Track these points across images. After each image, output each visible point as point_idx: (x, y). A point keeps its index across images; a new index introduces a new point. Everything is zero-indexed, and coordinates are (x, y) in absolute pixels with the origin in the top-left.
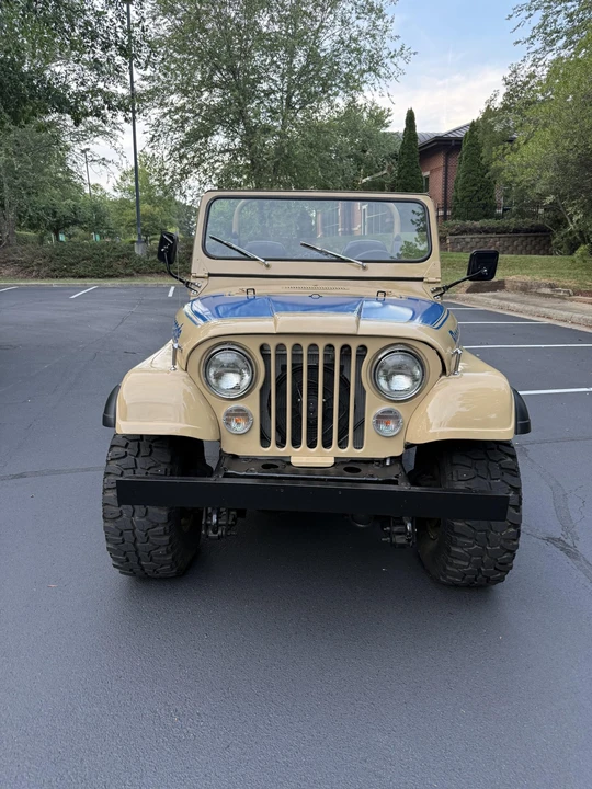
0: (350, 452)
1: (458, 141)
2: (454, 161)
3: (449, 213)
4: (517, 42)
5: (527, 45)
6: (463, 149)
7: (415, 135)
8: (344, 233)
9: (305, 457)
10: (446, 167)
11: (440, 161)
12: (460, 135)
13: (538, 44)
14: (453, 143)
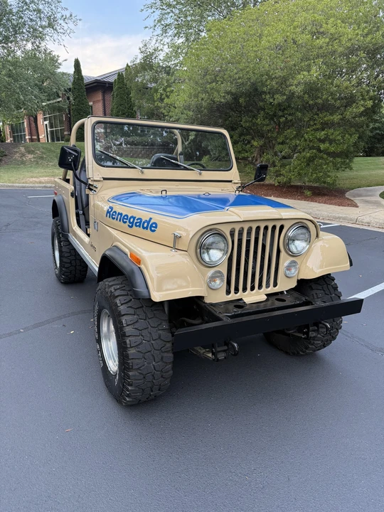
0: (271, 290)
1: (111, 84)
2: (109, 97)
3: (108, 131)
4: (146, 27)
5: (152, 30)
6: (114, 89)
7: (82, 77)
8: (31, 140)
9: (253, 297)
10: (104, 100)
11: (99, 96)
12: (112, 80)
13: (159, 31)
14: (107, 85)
